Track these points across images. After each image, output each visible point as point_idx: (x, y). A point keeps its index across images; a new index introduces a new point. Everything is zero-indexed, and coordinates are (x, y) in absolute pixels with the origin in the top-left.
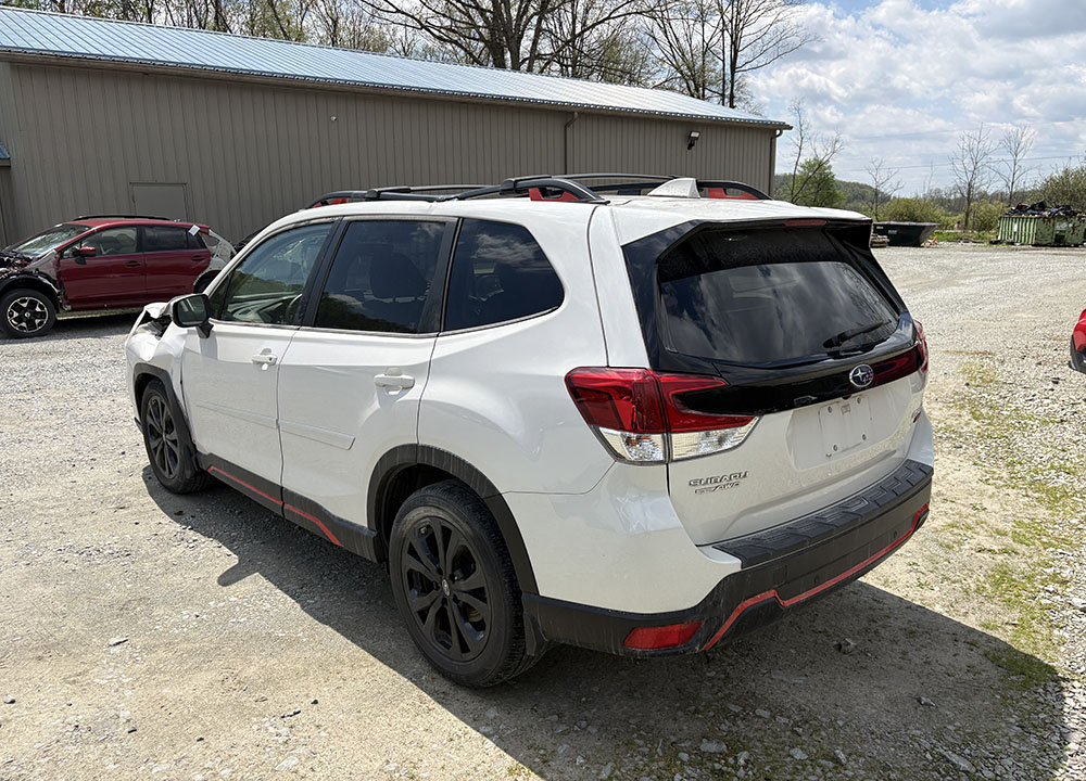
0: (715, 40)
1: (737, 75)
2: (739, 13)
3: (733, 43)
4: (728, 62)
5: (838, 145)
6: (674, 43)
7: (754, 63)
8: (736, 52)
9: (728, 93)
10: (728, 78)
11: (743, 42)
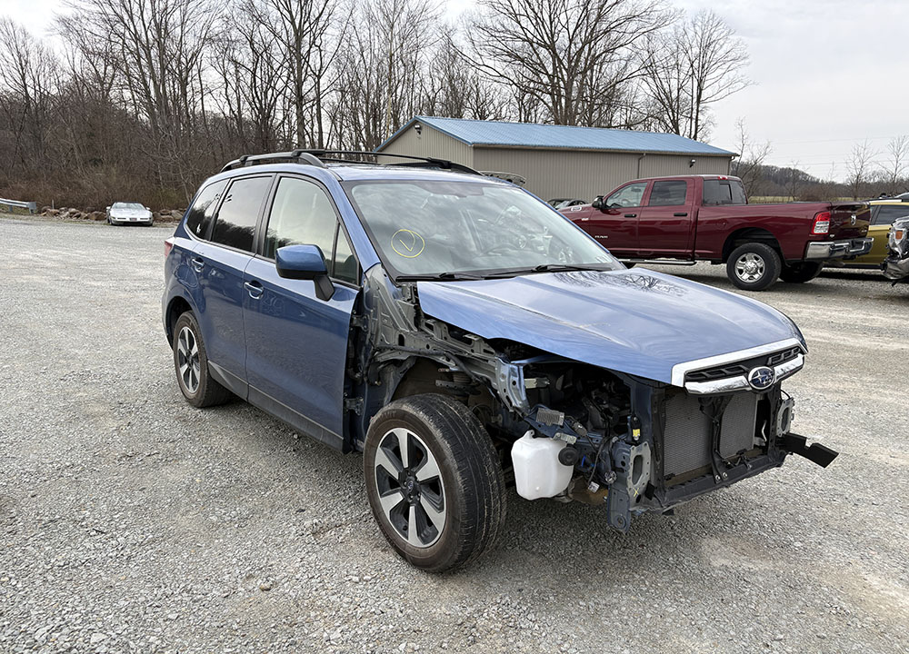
0: (685, 82)
1: (701, 105)
2: (703, 67)
3: (699, 85)
4: (695, 95)
5: (768, 150)
6: (659, 84)
7: (713, 99)
8: (701, 90)
9: (694, 116)
10: (695, 107)
11: (706, 84)
